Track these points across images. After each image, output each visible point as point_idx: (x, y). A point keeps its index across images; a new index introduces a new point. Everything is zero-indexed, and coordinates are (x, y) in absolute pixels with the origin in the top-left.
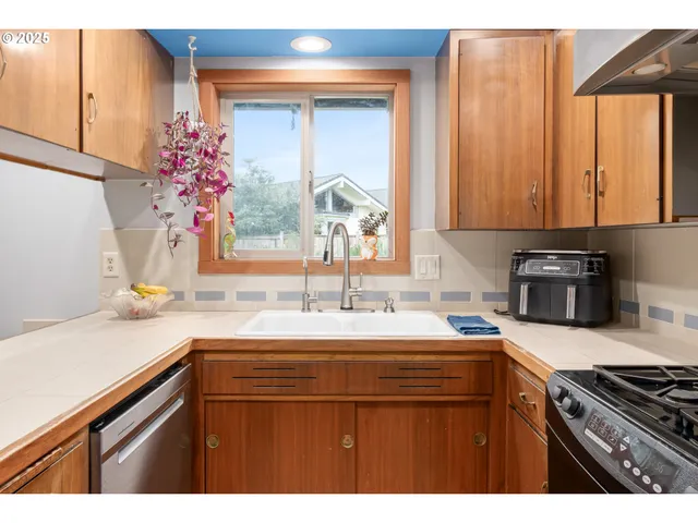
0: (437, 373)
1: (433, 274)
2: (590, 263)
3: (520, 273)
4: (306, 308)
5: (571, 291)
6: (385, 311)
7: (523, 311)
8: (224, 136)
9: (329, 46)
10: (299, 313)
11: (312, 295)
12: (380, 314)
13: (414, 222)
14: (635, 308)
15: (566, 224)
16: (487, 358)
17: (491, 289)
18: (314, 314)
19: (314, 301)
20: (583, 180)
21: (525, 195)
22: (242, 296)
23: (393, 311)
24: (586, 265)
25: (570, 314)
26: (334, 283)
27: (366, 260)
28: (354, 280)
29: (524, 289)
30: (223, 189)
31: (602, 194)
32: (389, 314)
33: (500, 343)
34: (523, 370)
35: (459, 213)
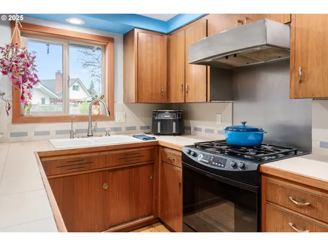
0: (137, 155)
1: (123, 120)
2: (179, 114)
3: (156, 118)
4: (72, 137)
5: (174, 124)
6: (106, 135)
7: (159, 131)
8: (35, 57)
9: (84, 22)
10: (69, 140)
11: (75, 131)
12: (104, 137)
13: (116, 100)
14: (189, 128)
15: (173, 101)
16: (153, 148)
17: (143, 125)
18: (76, 139)
19: (75, 133)
20: (180, 87)
21: (159, 91)
22: (37, 134)
23: (109, 135)
24: (178, 115)
25: (174, 131)
26: (85, 125)
27: (96, 115)
28: (93, 123)
29: (159, 124)
30: (35, 83)
31: (187, 92)
32: (108, 137)
33: (157, 142)
34: (167, 149)
35: (138, 97)
